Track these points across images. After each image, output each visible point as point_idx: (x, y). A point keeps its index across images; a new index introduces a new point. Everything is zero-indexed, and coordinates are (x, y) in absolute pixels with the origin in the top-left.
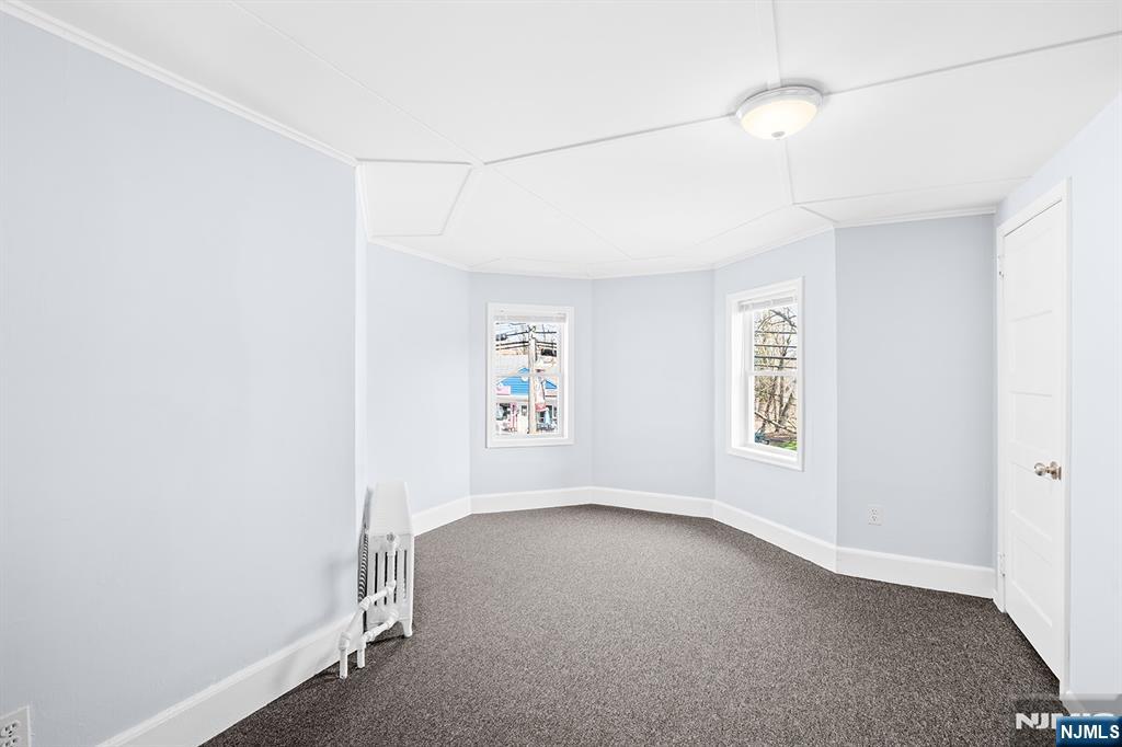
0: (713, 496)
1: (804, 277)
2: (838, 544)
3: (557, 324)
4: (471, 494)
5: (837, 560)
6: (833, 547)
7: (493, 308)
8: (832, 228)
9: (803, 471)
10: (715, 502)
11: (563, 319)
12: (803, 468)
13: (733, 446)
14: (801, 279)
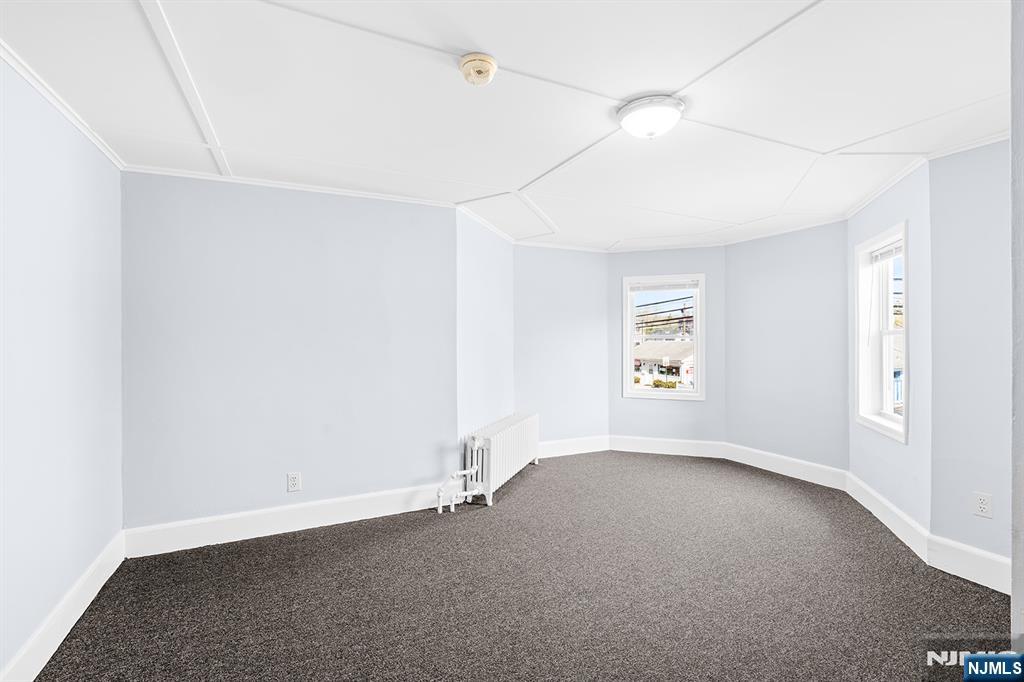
0: (846, 467)
1: (907, 222)
2: (932, 532)
3: (691, 290)
4: (610, 433)
5: (929, 549)
6: (926, 533)
7: (626, 280)
8: (925, 160)
9: (907, 443)
10: (849, 474)
11: (696, 285)
12: (907, 438)
13: (861, 413)
14: (903, 224)
